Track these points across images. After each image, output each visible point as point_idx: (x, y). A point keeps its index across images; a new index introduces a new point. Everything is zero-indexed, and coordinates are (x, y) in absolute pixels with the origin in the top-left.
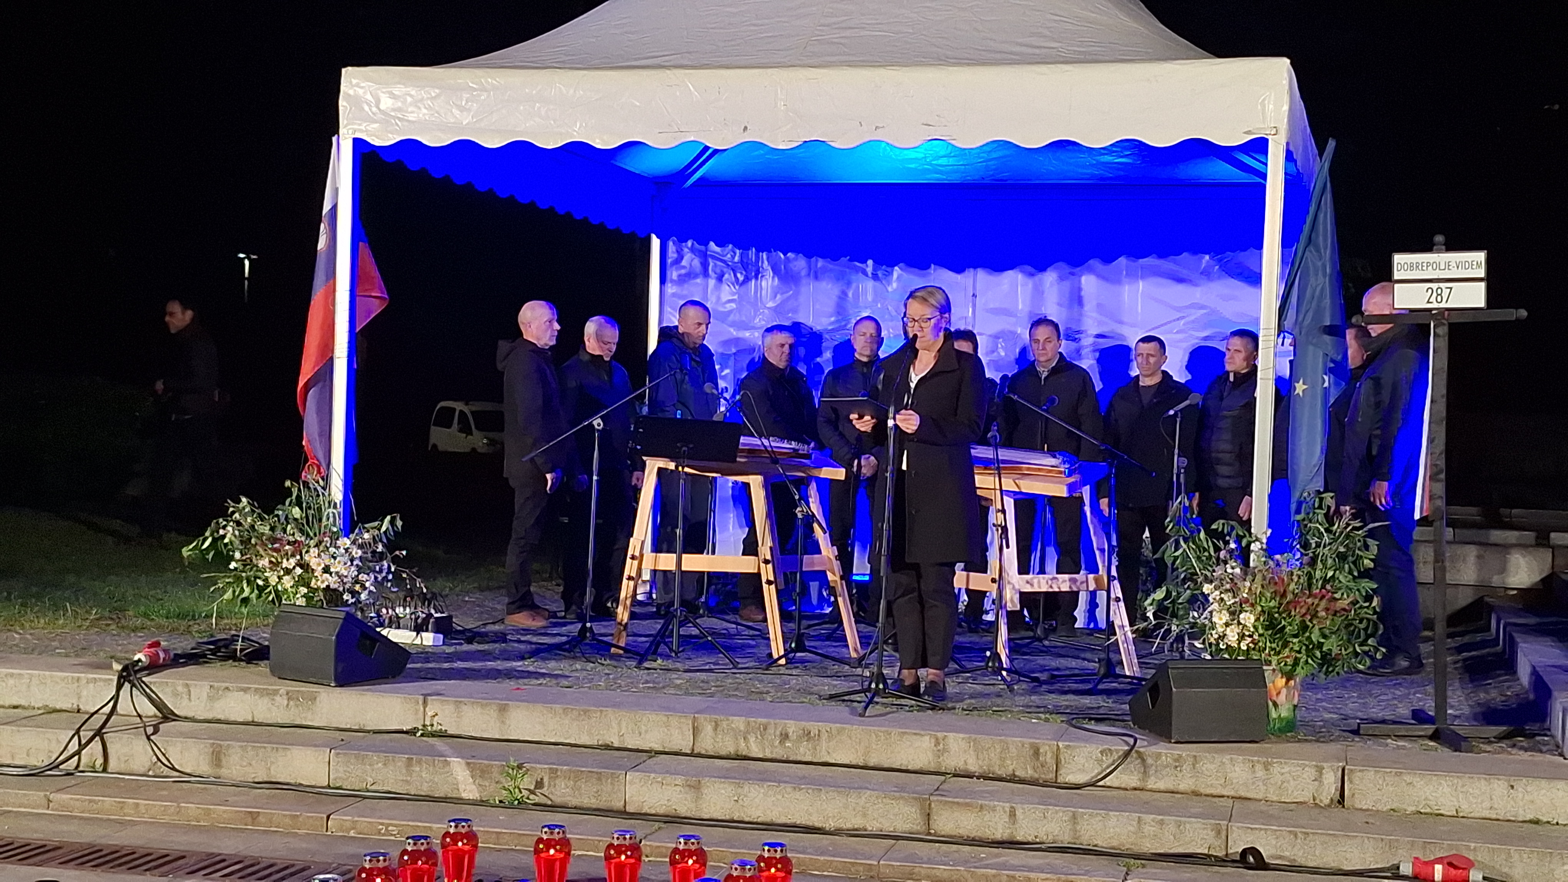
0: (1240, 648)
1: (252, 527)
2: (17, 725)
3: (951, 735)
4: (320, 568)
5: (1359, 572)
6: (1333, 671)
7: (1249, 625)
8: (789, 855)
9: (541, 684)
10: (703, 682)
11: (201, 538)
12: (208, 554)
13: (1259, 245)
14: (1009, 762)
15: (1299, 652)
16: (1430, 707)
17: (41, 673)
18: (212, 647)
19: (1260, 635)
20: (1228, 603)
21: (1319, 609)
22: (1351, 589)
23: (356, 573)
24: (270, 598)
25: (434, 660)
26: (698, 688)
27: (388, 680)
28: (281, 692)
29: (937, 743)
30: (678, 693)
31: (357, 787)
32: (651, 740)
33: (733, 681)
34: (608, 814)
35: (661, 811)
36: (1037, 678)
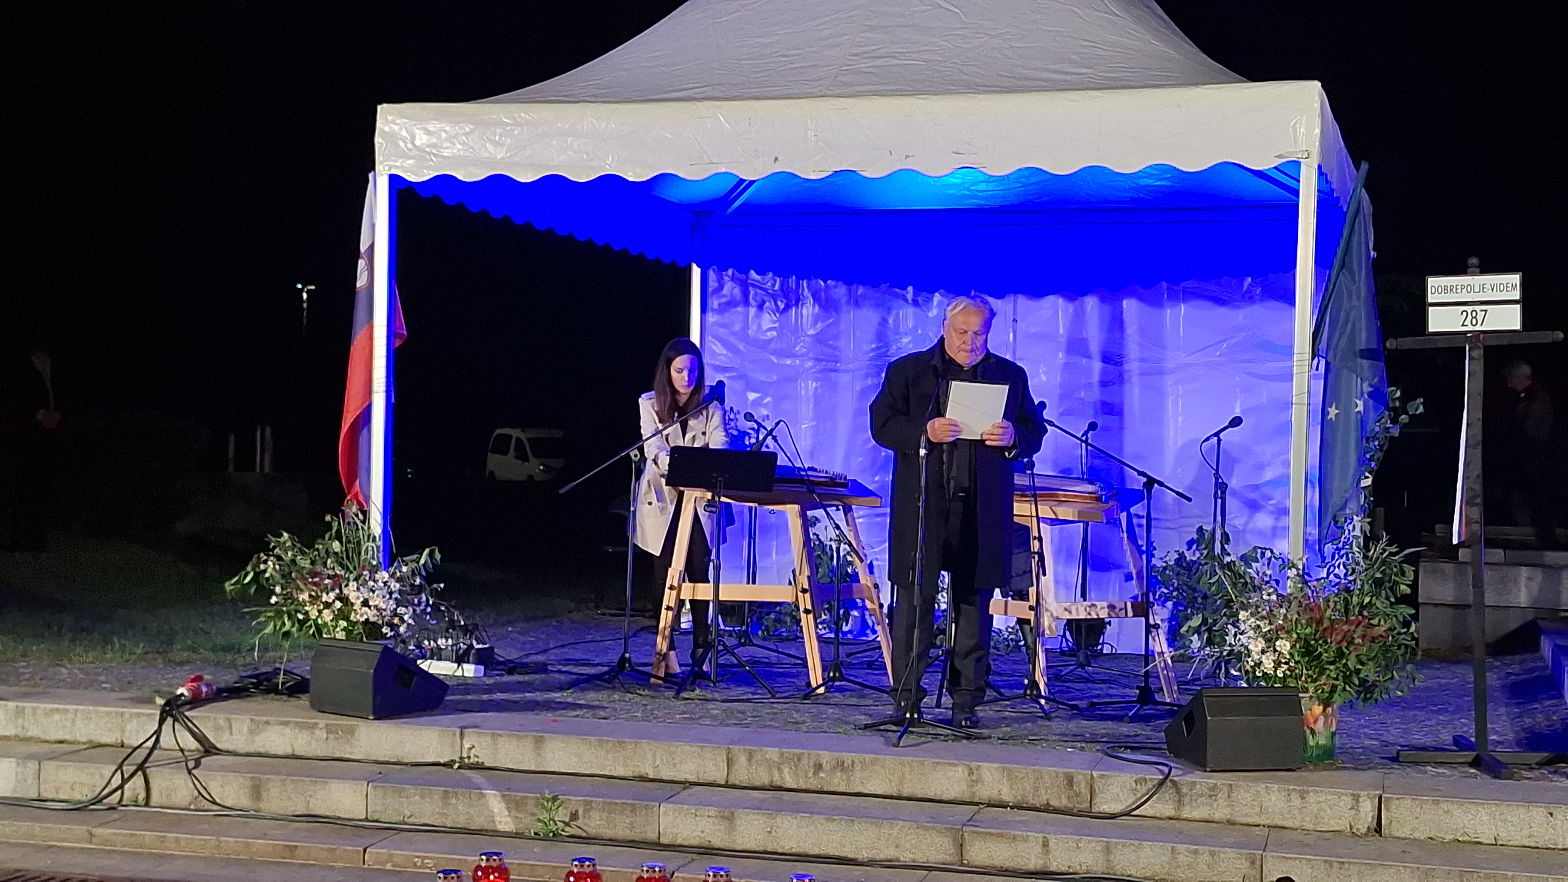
0: (1276, 675)
1: (293, 561)
2: (61, 761)
3: (985, 765)
4: (359, 602)
5: (1396, 598)
6: (1370, 699)
7: (1286, 652)
9: (577, 716)
10: (739, 712)
11: (243, 573)
12: (250, 588)
14: (1043, 791)
15: (1337, 679)
16: (1470, 731)
17: (86, 708)
18: (255, 681)
19: (1296, 662)
20: (1264, 630)
21: (1355, 636)
22: (1388, 615)
23: (395, 606)
24: (311, 632)
25: (475, 693)
26: (736, 718)
27: (426, 713)
28: (320, 726)
29: (971, 773)
30: (714, 723)
31: (394, 820)
32: (686, 771)
33: (769, 711)
34: (642, 846)
35: (695, 843)
36: (1077, 705)
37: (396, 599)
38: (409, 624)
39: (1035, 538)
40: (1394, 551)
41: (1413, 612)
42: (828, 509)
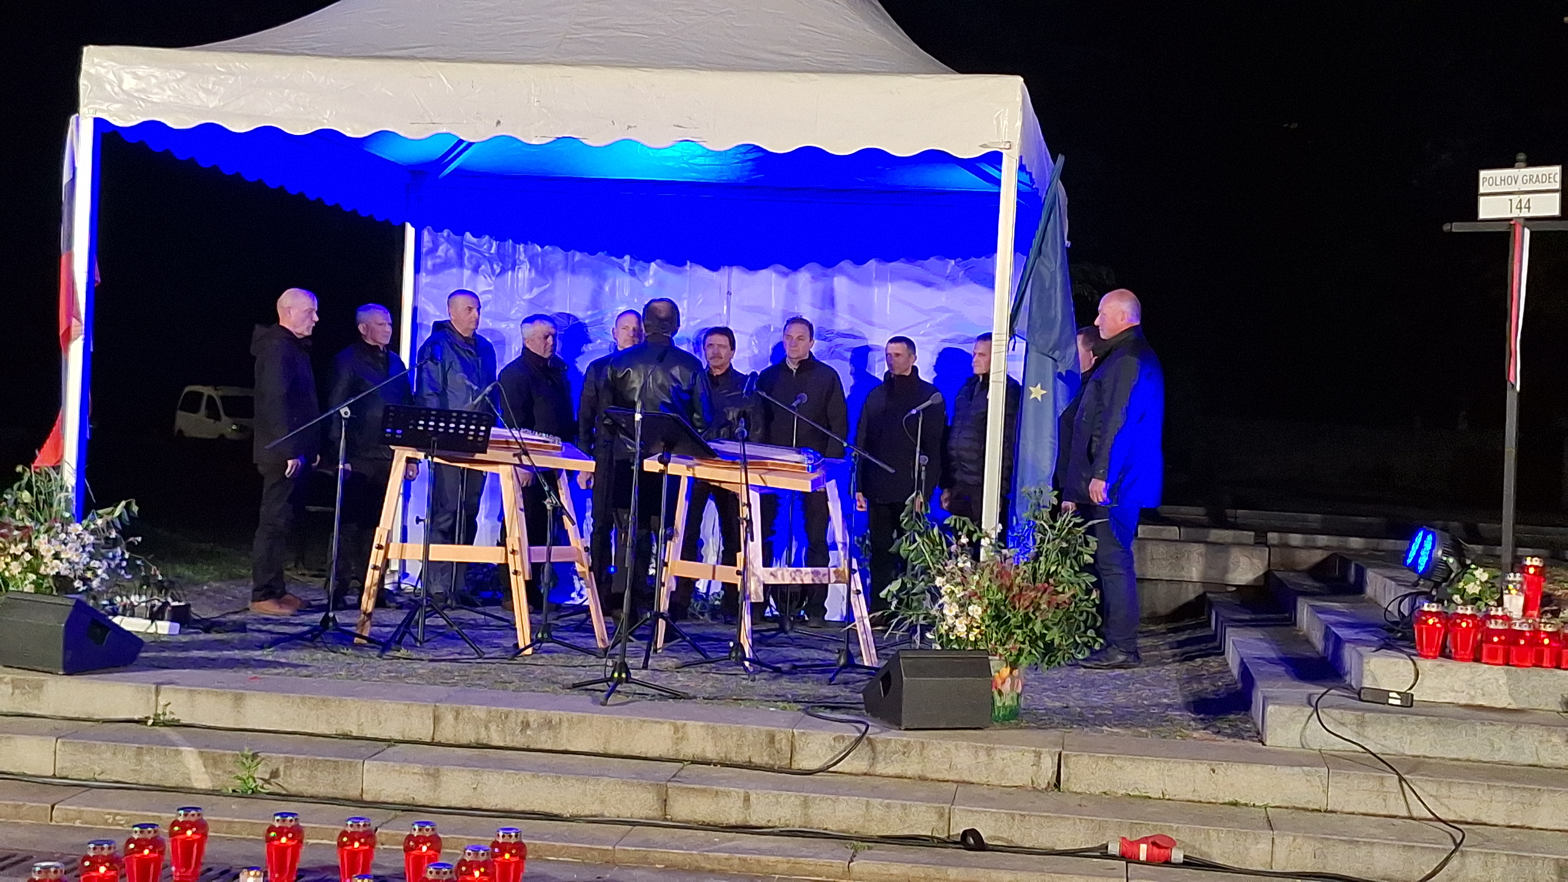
0: (968, 639)
3: (691, 723)
4: (49, 555)
5: (1080, 567)
6: (1054, 661)
7: (978, 617)
8: (524, 841)
9: (279, 673)
14: (745, 749)
15: (1023, 643)
19: (987, 627)
20: (958, 596)
21: (1041, 602)
22: (1072, 584)
25: (169, 649)
26: (442, 678)
27: (117, 669)
28: (6, 680)
29: (676, 730)
30: (420, 682)
31: (83, 778)
32: (391, 729)
33: (479, 671)
34: (346, 802)
35: (398, 799)
36: (779, 668)
37: (89, 552)
38: (102, 579)
41: (1094, 579)
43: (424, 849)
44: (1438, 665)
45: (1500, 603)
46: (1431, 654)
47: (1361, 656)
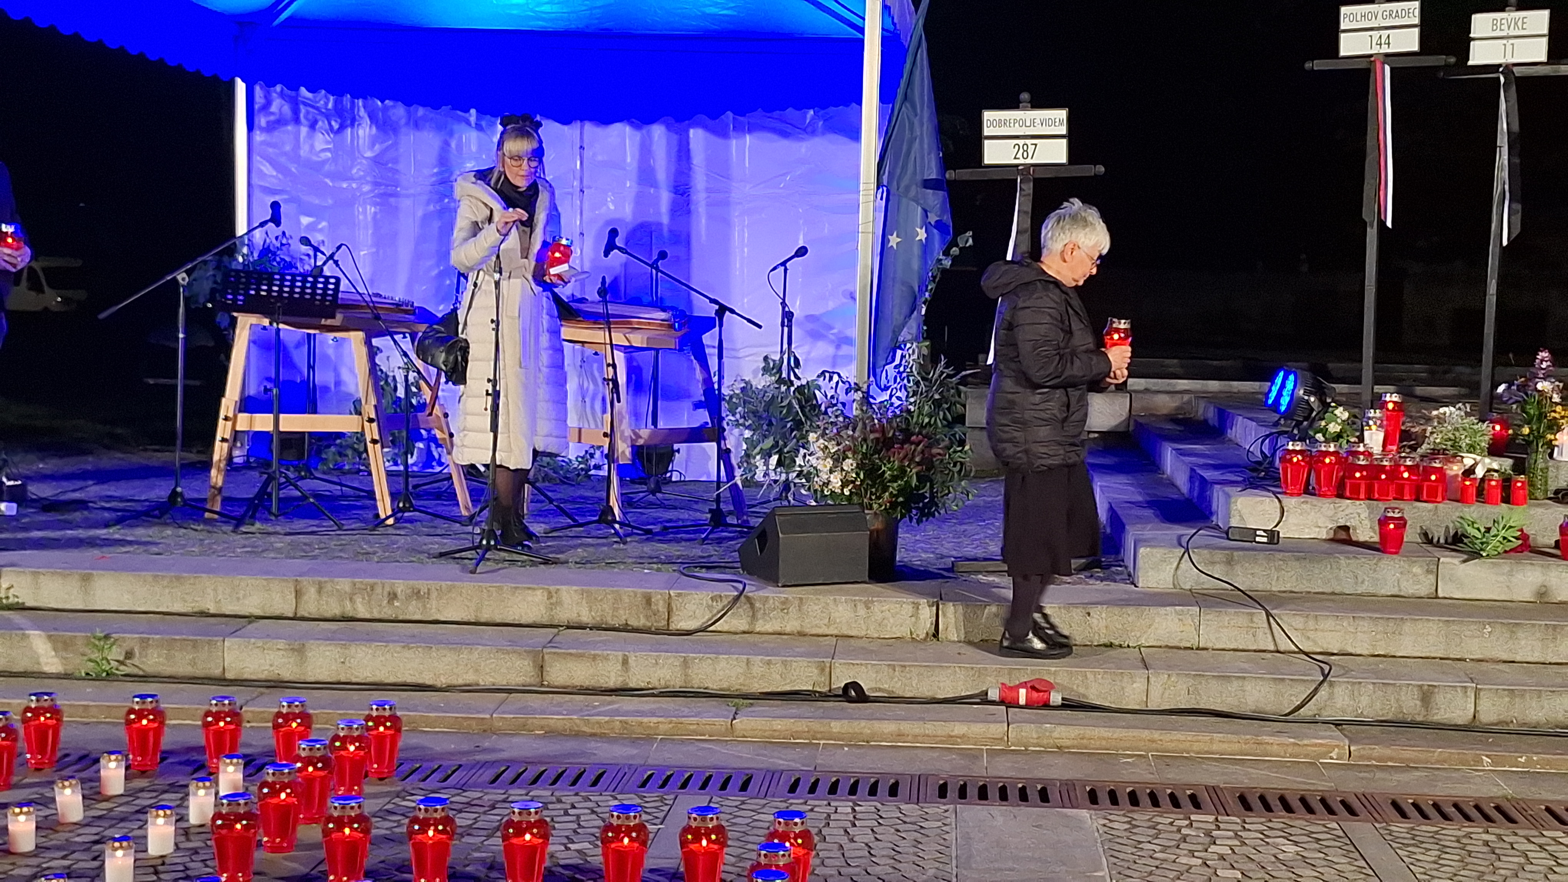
0: (843, 494)
3: (564, 588)
5: (953, 418)
7: (852, 472)
8: (399, 713)
9: (126, 553)
13: (857, 98)
14: (621, 612)
15: (897, 496)
19: (861, 481)
20: (832, 451)
21: (915, 455)
25: (9, 530)
26: (303, 550)
29: (550, 596)
30: (279, 556)
32: (251, 605)
33: (339, 543)
34: (206, 681)
35: (262, 676)
36: (651, 530)
39: (608, 365)
40: (952, 373)
42: (396, 337)
43: (294, 725)
44: (1303, 502)
45: (1361, 439)
46: (1296, 492)
47: (1228, 496)
